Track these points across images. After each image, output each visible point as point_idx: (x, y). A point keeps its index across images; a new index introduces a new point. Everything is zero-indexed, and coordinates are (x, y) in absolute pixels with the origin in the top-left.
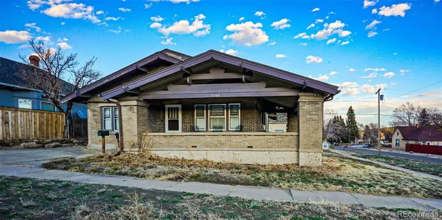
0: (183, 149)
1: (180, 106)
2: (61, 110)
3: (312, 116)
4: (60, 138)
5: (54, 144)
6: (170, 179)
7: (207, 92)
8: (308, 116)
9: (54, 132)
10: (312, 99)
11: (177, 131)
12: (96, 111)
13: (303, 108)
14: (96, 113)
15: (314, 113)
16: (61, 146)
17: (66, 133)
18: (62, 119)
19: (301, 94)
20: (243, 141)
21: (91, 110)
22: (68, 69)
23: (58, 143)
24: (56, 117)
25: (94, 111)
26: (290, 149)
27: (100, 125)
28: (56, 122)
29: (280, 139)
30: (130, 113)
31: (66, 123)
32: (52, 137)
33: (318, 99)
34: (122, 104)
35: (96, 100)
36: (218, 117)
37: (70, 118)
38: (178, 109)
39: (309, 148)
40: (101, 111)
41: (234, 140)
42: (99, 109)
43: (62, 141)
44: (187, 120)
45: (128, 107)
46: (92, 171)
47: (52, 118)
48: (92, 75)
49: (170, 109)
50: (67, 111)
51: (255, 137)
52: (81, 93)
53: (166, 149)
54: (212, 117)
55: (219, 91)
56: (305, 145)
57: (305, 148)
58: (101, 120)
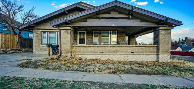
0: (95, 53)
1: (85, 32)
2: (15, 33)
3: (166, 37)
4: (15, 48)
5: (12, 51)
6: (109, 73)
7: (110, 23)
8: (164, 37)
9: (12, 45)
10: (166, 28)
11: (84, 44)
12: (38, 34)
13: (162, 32)
14: (38, 35)
15: (166, 35)
16: (16, 53)
17: (18, 46)
18: (16, 38)
19: (160, 26)
20: (129, 49)
21: (36, 33)
22: (19, 13)
23: (14, 51)
24: (13, 37)
25: (37, 34)
26: (153, 53)
27: (40, 41)
28: (13, 40)
29: (148, 48)
30: (66, 34)
31: (18, 40)
32: (11, 48)
33: (168, 28)
34: (61, 28)
35: (38, 28)
36: (105, 37)
37: (20, 38)
38: (84, 33)
39: (165, 53)
40: (41, 33)
41: (124, 49)
42: (40, 33)
43: (16, 50)
44: (89, 39)
45: (65, 31)
46: (54, 68)
47: (11, 37)
48: (33, 17)
49: (80, 33)
50: (19, 34)
51: (135, 47)
52: (31, 23)
53: (86, 54)
54: (102, 37)
55: (117, 23)
56: (162, 51)
57: (162, 53)
58: (41, 38)
